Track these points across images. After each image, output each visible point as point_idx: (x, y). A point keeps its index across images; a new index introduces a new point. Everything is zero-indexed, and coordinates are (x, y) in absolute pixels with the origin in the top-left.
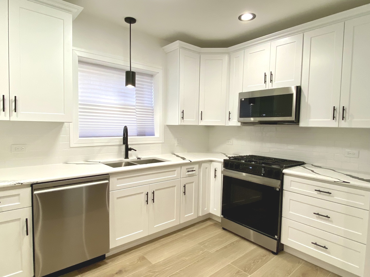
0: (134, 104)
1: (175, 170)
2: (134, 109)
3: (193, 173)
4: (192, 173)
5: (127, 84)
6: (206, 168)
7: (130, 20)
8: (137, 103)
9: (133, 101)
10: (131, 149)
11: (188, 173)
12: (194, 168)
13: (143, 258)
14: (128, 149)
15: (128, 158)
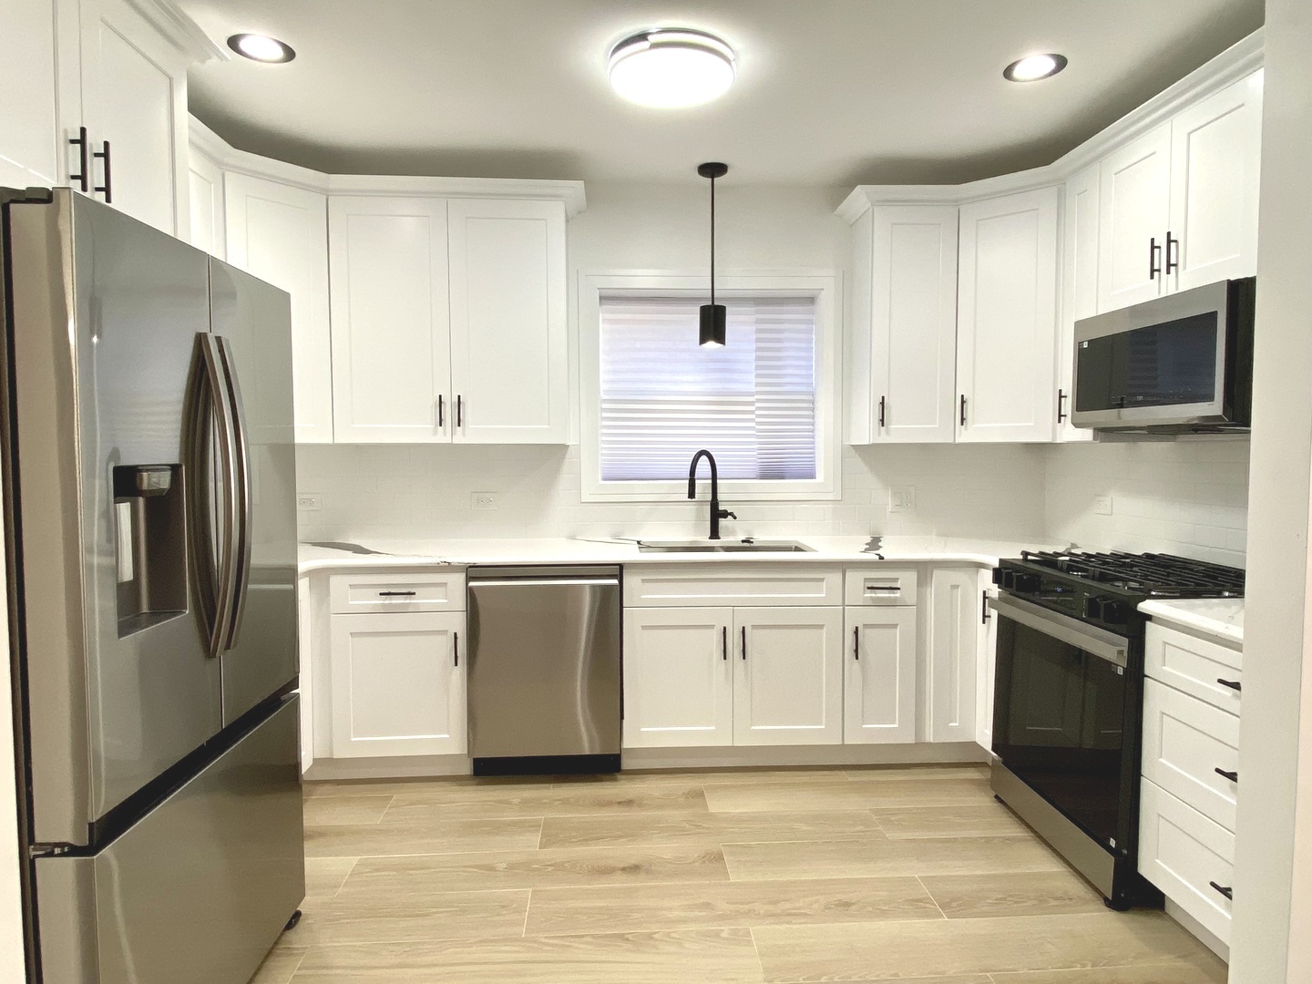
0: (753, 388)
1: (822, 580)
2: (752, 403)
3: (892, 595)
4: (887, 595)
5: (703, 340)
6: (955, 587)
7: (712, 170)
8: (758, 384)
9: (748, 382)
10: (725, 514)
11: (873, 595)
12: (896, 580)
13: (700, 795)
14: (717, 514)
15: (719, 538)
